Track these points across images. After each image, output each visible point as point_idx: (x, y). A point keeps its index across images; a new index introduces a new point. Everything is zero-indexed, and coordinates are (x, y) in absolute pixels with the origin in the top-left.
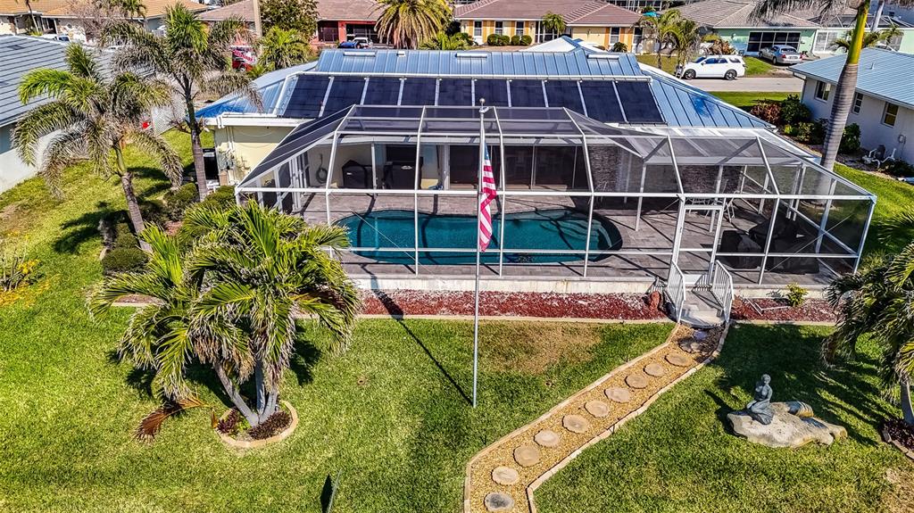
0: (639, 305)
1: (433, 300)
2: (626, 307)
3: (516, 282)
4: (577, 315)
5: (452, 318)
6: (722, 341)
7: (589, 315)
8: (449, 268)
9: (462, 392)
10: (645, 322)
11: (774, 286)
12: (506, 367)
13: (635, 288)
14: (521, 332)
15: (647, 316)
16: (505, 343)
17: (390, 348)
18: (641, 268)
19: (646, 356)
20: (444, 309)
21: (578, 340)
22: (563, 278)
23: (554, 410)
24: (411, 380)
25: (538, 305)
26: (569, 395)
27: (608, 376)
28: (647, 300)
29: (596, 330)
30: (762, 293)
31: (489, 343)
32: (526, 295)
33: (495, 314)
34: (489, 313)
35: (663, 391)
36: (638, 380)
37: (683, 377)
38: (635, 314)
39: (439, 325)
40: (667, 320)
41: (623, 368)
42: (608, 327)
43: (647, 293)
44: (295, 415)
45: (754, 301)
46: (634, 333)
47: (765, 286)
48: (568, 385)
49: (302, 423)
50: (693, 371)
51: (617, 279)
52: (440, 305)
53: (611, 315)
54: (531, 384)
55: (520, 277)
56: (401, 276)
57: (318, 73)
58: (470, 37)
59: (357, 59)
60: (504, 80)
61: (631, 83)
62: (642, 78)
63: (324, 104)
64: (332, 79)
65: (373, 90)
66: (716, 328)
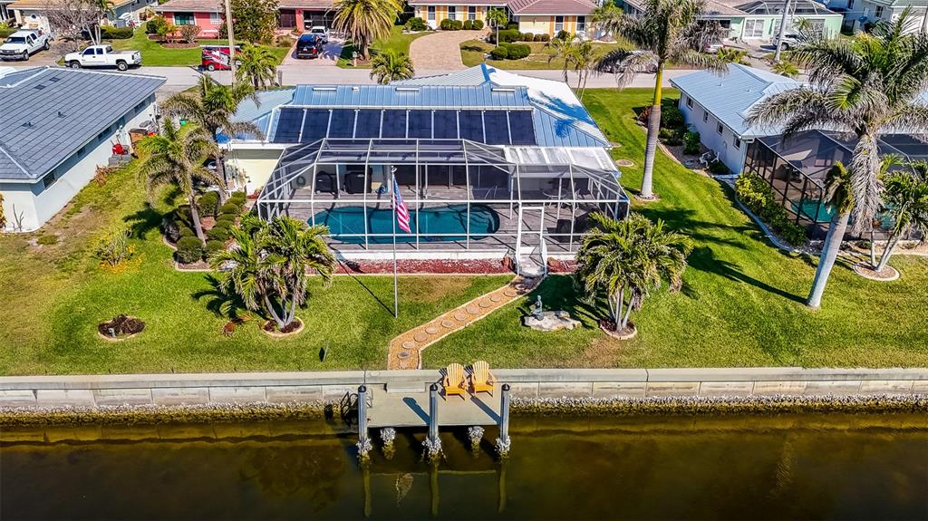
0: (498, 265)
2: (490, 266)
3: (427, 253)
4: (461, 272)
5: (388, 275)
6: (538, 284)
7: (468, 271)
9: (389, 311)
10: (499, 274)
12: (416, 299)
13: (497, 255)
14: (428, 282)
15: (501, 271)
16: (417, 288)
18: (503, 244)
19: (493, 292)
21: (459, 285)
22: (455, 250)
23: (438, 318)
24: (364, 306)
25: (440, 267)
26: (448, 311)
27: (470, 302)
28: (503, 262)
29: (470, 280)
30: (570, 256)
32: (433, 261)
33: (413, 272)
34: (410, 272)
35: (496, 308)
36: (485, 303)
37: (510, 302)
38: (496, 270)
39: (380, 279)
40: (512, 273)
41: (479, 298)
42: (477, 278)
43: (503, 258)
44: (302, 322)
45: (566, 262)
46: (490, 281)
47: (574, 253)
48: (448, 307)
49: (306, 326)
50: (516, 299)
52: (381, 268)
53: (481, 270)
54: (429, 307)
55: (430, 250)
56: (357, 251)
57: (295, 106)
58: (424, 22)
59: (322, 94)
60: (430, 111)
61: (519, 112)
62: (527, 108)
63: (301, 131)
64: (305, 111)
65: (336, 120)
66: (538, 277)
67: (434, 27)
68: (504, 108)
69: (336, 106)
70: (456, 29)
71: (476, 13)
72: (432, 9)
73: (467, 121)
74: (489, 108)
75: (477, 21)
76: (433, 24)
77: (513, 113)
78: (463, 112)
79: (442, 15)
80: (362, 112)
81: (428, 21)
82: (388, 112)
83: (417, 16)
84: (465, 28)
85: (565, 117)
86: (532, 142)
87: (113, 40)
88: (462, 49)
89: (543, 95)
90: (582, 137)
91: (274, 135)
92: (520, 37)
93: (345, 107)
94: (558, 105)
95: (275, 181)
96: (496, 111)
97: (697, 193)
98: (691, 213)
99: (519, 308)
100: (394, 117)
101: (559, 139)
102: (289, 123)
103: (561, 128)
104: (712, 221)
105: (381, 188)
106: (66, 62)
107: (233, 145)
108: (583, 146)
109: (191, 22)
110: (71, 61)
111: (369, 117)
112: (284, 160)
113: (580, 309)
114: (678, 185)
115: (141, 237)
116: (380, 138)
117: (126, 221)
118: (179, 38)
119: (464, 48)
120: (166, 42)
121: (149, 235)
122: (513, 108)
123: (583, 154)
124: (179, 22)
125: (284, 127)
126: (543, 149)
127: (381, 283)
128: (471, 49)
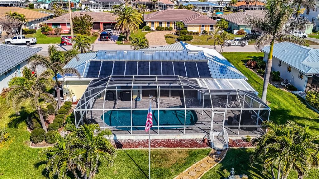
0: (201, 143)
1: (137, 143)
2: (197, 143)
3: (163, 136)
4: (182, 147)
5: (143, 149)
6: (225, 155)
7: (186, 147)
8: (142, 131)
9: (146, 175)
10: (203, 148)
11: (242, 135)
12: (159, 166)
13: (199, 137)
14: (165, 153)
15: (203, 146)
16: (159, 157)
17: (123, 160)
18: (202, 130)
19: (202, 160)
20: (140, 146)
21: (182, 155)
22: (178, 134)
24: (131, 171)
25: (170, 144)
26: (178, 174)
27: (190, 168)
28: (203, 141)
29: (187, 152)
30: (239, 138)
31: (154, 157)
32: (166, 140)
33: (156, 147)
34: (155, 147)
35: (205, 172)
36: (198, 169)
37: (212, 167)
38: (200, 146)
39: (138, 152)
40: (209, 148)
41: (194, 165)
42: (191, 151)
43: (203, 139)
45: (237, 140)
46: (199, 153)
47: (240, 135)
48: (178, 171)
50: (215, 165)
51: (194, 134)
52: (139, 144)
53: (192, 146)
54: (167, 171)
55: (164, 134)
56: (127, 135)
57: (97, 60)
58: (150, 27)
59: (110, 54)
60: (160, 62)
61: (201, 62)
62: (205, 60)
63: (100, 72)
64: (102, 62)
65: (116, 66)
66: (224, 150)
67: (154, 30)
68: (194, 60)
69: (116, 60)
70: (162, 30)
71: (170, 24)
72: (153, 23)
73: (177, 67)
74: (187, 60)
75: (170, 27)
76: (153, 28)
77: (198, 63)
78: (175, 63)
79: (157, 25)
80: (128, 62)
81: (151, 27)
82: (140, 63)
83: (147, 25)
84: (166, 30)
85: (223, 65)
86: (209, 76)
87: (27, 34)
88: (165, 37)
89: (209, 55)
90: (233, 74)
91: (86, 73)
92: (188, 33)
93: (121, 60)
94: (216, 59)
95: (85, 98)
96: (190, 62)
97: (287, 101)
98: (288, 111)
99: (217, 172)
100: (143, 65)
101: (222, 75)
102: (94, 68)
103: (223, 70)
104: (301, 116)
105: (137, 98)
106: (5, 42)
107: (66, 79)
108: (234, 78)
109: (59, 27)
110: (7, 42)
111: (132, 65)
112: (91, 86)
113: (252, 172)
114: (276, 96)
115: (16, 126)
116: (137, 75)
117: (10, 118)
118: (54, 33)
119: (166, 37)
120: (48, 35)
121: (20, 125)
122: (198, 60)
123: (236, 83)
124: (54, 27)
125: (92, 70)
126: (215, 80)
127: (140, 155)
128: (169, 37)
